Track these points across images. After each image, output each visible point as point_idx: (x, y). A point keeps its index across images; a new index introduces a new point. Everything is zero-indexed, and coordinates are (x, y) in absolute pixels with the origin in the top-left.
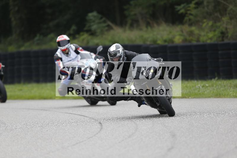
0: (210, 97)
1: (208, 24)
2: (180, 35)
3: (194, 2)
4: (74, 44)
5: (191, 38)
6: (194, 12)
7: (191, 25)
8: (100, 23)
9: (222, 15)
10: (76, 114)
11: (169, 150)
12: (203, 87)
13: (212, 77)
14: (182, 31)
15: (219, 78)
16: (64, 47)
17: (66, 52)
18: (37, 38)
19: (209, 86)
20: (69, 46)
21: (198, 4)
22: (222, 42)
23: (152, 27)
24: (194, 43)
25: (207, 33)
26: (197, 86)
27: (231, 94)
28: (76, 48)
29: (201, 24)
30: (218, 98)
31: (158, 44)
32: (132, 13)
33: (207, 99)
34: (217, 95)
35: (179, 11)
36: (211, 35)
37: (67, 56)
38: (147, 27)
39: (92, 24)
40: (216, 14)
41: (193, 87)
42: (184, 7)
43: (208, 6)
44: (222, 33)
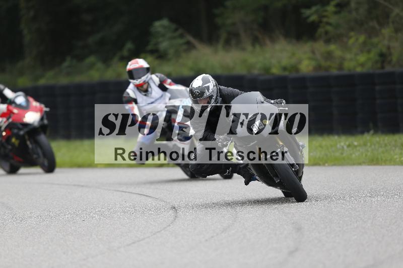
0: (360, 164)
1: (357, 39)
2: (310, 59)
3: (333, 3)
4: (157, 74)
5: (328, 63)
6: (333, 19)
7: (328, 41)
8: (174, 38)
9: (382, 25)
10: (133, 192)
11: (291, 253)
12: (349, 146)
13: (364, 130)
14: (313, 52)
15: (376, 132)
16: (139, 80)
17: (144, 89)
18: (66, 64)
19: (360, 145)
20: (148, 78)
21: (341, 6)
22: (381, 71)
23: (262, 45)
24: (335, 72)
25: (356, 54)
26: (338, 146)
27: (397, 158)
28: (160, 81)
29: (345, 39)
30: (374, 165)
31: (273, 74)
32: (229, 21)
33: (355, 167)
34: (373, 160)
35: (308, 17)
36: (362, 58)
37: (145, 95)
38: (253, 45)
39: (161, 39)
40: (371, 24)
41: (332, 146)
42: (316, 12)
43: (357, 9)
44: (382, 55)
